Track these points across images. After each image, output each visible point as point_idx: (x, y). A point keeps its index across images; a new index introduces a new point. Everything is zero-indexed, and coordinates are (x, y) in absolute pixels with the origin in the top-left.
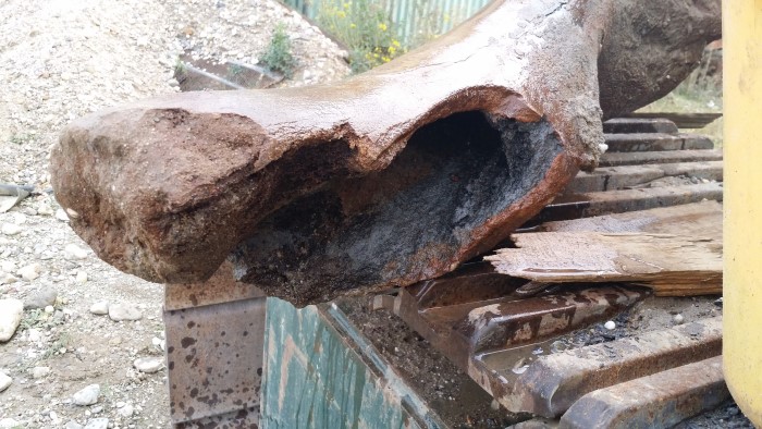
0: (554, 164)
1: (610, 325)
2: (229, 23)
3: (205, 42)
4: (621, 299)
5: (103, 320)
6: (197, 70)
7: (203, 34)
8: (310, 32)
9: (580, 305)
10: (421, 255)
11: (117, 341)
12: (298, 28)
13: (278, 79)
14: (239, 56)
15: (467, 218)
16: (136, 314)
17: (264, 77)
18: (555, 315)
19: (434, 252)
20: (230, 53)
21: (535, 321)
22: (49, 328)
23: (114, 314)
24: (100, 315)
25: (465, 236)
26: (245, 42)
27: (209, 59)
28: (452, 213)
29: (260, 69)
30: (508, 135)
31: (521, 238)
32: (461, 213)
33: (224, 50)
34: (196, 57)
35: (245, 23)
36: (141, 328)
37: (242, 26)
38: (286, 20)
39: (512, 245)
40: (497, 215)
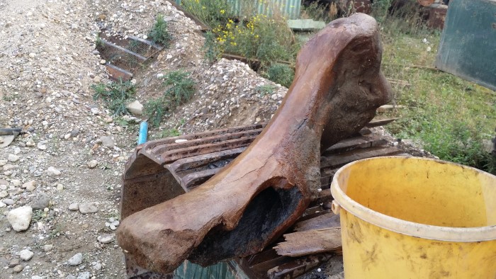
0: (299, 204)
1: (319, 270)
2: (128, 11)
3: (113, 24)
4: (324, 259)
5: (77, 213)
6: (110, 43)
7: (112, 19)
8: (177, 15)
9: (308, 264)
11: (86, 226)
13: (160, 48)
14: (136, 33)
16: (95, 209)
17: (152, 48)
18: (298, 269)
19: (254, 243)
20: (130, 31)
21: (291, 273)
23: (82, 210)
24: (74, 211)
25: (266, 237)
26: (138, 24)
27: (116, 36)
28: (261, 228)
29: (149, 42)
31: (287, 236)
32: (264, 227)
33: (125, 29)
34: (109, 35)
36: (98, 217)
37: (136, 12)
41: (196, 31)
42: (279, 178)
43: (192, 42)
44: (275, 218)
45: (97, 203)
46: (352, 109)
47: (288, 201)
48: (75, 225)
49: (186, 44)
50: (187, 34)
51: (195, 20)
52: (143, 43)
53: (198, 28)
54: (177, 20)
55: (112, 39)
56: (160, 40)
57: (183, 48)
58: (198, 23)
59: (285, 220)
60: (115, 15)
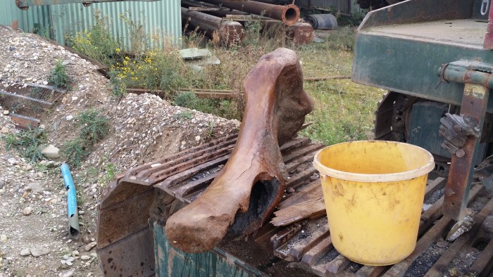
0: (279, 189)
1: (303, 231)
2: (21, 60)
3: (9, 75)
4: (304, 224)
5: (30, 258)
6: (10, 93)
7: (6, 69)
8: (73, 58)
9: (295, 229)
10: (251, 224)
11: (44, 267)
12: (66, 57)
13: (63, 92)
14: (34, 80)
15: (261, 211)
16: (47, 251)
17: (55, 92)
18: (290, 233)
19: (254, 223)
20: (28, 79)
21: (286, 236)
22: (5, 269)
23: (35, 254)
24: (27, 256)
25: (262, 216)
26: (34, 71)
27: (15, 85)
28: (257, 211)
29: (50, 87)
30: (266, 184)
31: (276, 213)
32: (259, 210)
33: (23, 78)
34: (7, 85)
35: (31, 59)
36: (52, 257)
37: (30, 60)
38: (57, 53)
39: (275, 216)
40: (269, 208)
41: (94, 71)
42: (263, 173)
43: (94, 81)
44: (265, 202)
45: (46, 245)
46: (290, 119)
47: (271, 189)
48: (32, 268)
49: (89, 85)
50: (88, 75)
51: (91, 61)
52: (44, 89)
53: (95, 67)
54: (74, 63)
55: (10, 89)
56: (62, 84)
57: (87, 88)
58: (94, 63)
59: (272, 202)
60: (9, 66)
